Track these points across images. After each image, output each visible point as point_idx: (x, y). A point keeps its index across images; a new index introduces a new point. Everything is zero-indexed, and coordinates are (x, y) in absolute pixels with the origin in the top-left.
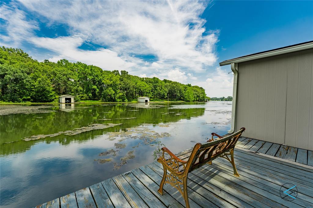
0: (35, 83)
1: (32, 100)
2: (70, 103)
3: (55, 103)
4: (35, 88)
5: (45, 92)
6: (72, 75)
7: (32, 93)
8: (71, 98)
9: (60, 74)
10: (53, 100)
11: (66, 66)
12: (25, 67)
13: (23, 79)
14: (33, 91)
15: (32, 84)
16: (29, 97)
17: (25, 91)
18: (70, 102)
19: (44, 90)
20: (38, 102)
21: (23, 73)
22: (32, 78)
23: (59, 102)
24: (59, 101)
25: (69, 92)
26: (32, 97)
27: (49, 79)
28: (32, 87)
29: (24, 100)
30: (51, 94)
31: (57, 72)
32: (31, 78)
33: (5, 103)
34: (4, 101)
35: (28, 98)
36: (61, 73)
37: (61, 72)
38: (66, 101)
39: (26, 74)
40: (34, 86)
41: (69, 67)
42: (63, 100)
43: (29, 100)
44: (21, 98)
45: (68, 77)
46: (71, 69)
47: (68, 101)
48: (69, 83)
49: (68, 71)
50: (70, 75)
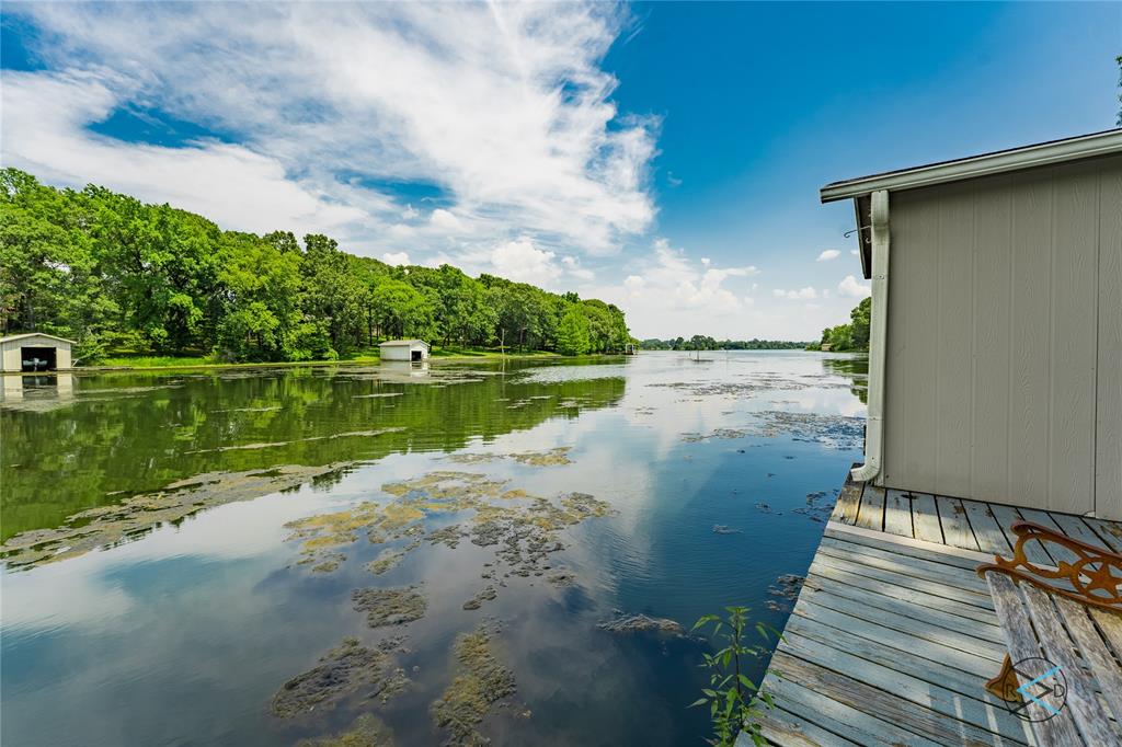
2: (47, 373)
6: (61, 243)
8: (54, 349)
18: (51, 366)
25: (44, 320)
38: (27, 363)
41: (39, 205)
42: (11, 359)
45: (36, 250)
46: (51, 217)
47: (37, 361)
48: (44, 280)
49: (34, 226)
50: (45, 244)
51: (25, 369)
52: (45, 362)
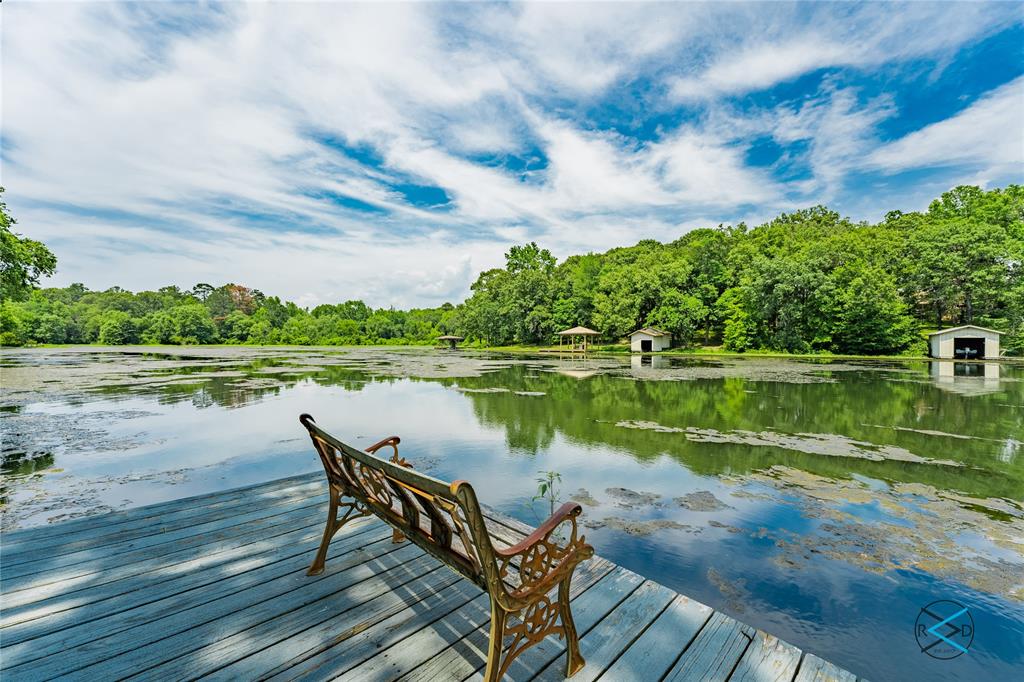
0: (846, 296)
1: (835, 346)
2: (976, 361)
3: (913, 357)
4: (846, 311)
5: (875, 320)
6: (999, 240)
7: (836, 325)
8: (983, 340)
9: (937, 247)
10: (905, 346)
11: (969, 212)
12: (821, 254)
13: (813, 289)
14: (840, 319)
15: (836, 298)
16: (828, 339)
17: (818, 320)
18: (981, 354)
19: (872, 314)
20: (851, 354)
21: (814, 270)
22: (837, 283)
23: (930, 355)
24: (930, 351)
25: (981, 314)
26: (836, 338)
27: (889, 277)
28: (836, 309)
29: (817, 347)
30: (897, 327)
31: (922, 244)
32: (833, 281)
33: (773, 354)
34: (773, 349)
35: (825, 340)
36: (940, 245)
37: (942, 241)
38: (959, 351)
39: (820, 274)
40: (841, 304)
41: (979, 211)
42: (945, 347)
43: (826, 346)
44: (809, 341)
45: (974, 252)
46: (991, 219)
47: (968, 350)
48: (980, 277)
49: (973, 231)
50: (982, 244)
51: (957, 356)
52: (975, 351)
